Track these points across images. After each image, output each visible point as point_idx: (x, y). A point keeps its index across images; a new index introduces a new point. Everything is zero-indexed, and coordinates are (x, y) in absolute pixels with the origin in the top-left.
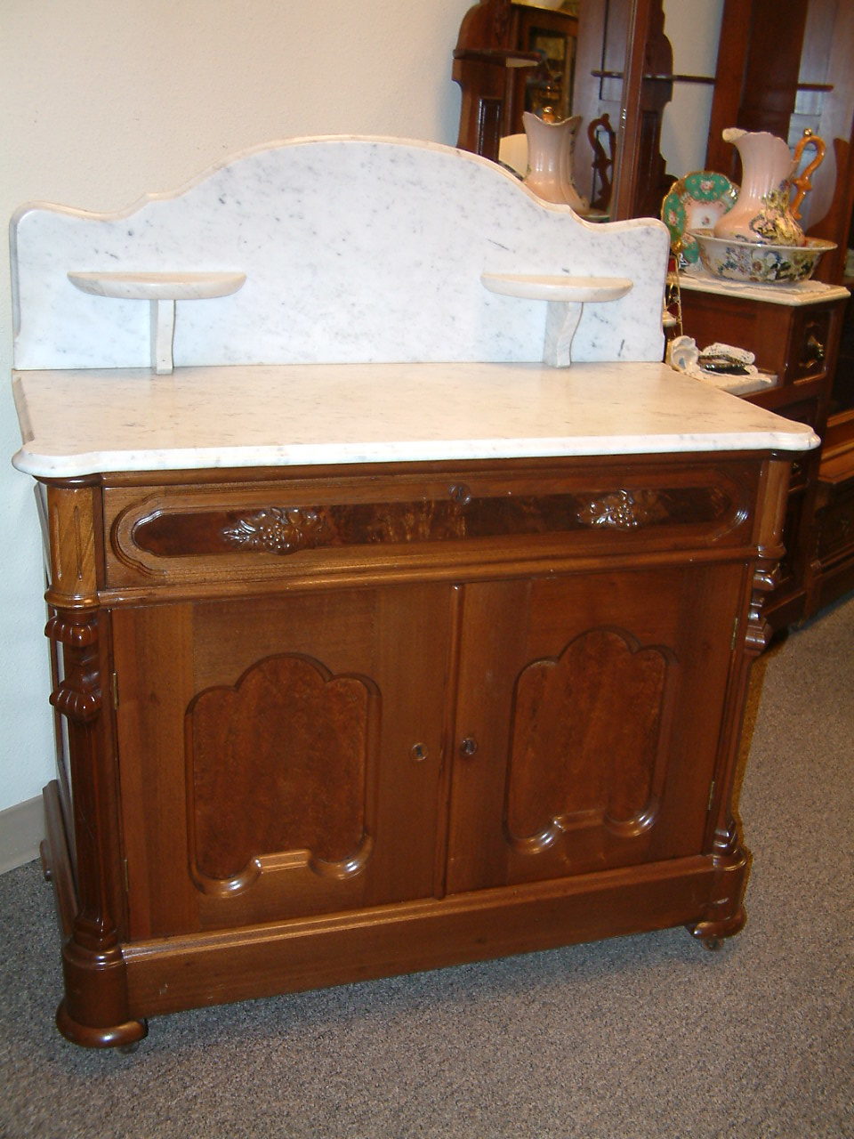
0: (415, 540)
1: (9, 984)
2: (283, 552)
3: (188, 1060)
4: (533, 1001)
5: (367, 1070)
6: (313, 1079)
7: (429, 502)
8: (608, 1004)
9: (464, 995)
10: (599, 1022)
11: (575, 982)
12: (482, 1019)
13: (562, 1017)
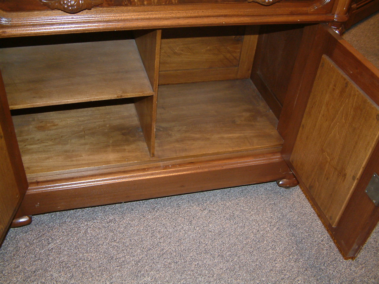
0: (149, 4)
3: (52, 230)
4: (205, 209)
5: (128, 240)
6: (104, 243)
8: (237, 213)
9: (175, 204)
10: (232, 222)
11: (225, 200)
12: (181, 217)
13: (217, 218)
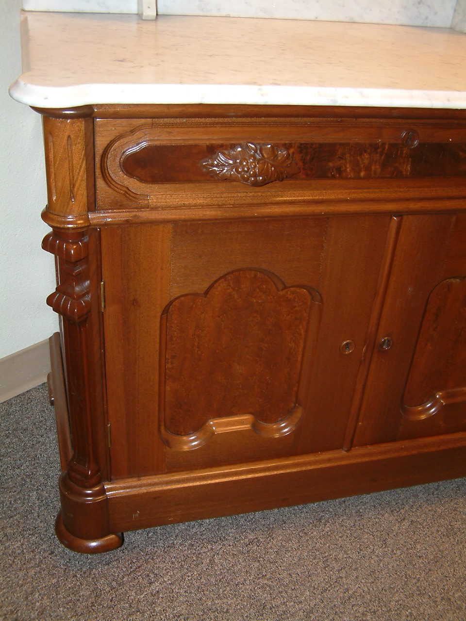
0: (367, 177)
1: (23, 485)
2: (256, 184)
3: (153, 559)
4: (404, 519)
5: (285, 574)
6: (245, 580)
7: (383, 144)
8: (458, 525)
9: (354, 511)
10: (452, 540)
11: (433, 504)
12: (368, 533)
13: (426, 534)
